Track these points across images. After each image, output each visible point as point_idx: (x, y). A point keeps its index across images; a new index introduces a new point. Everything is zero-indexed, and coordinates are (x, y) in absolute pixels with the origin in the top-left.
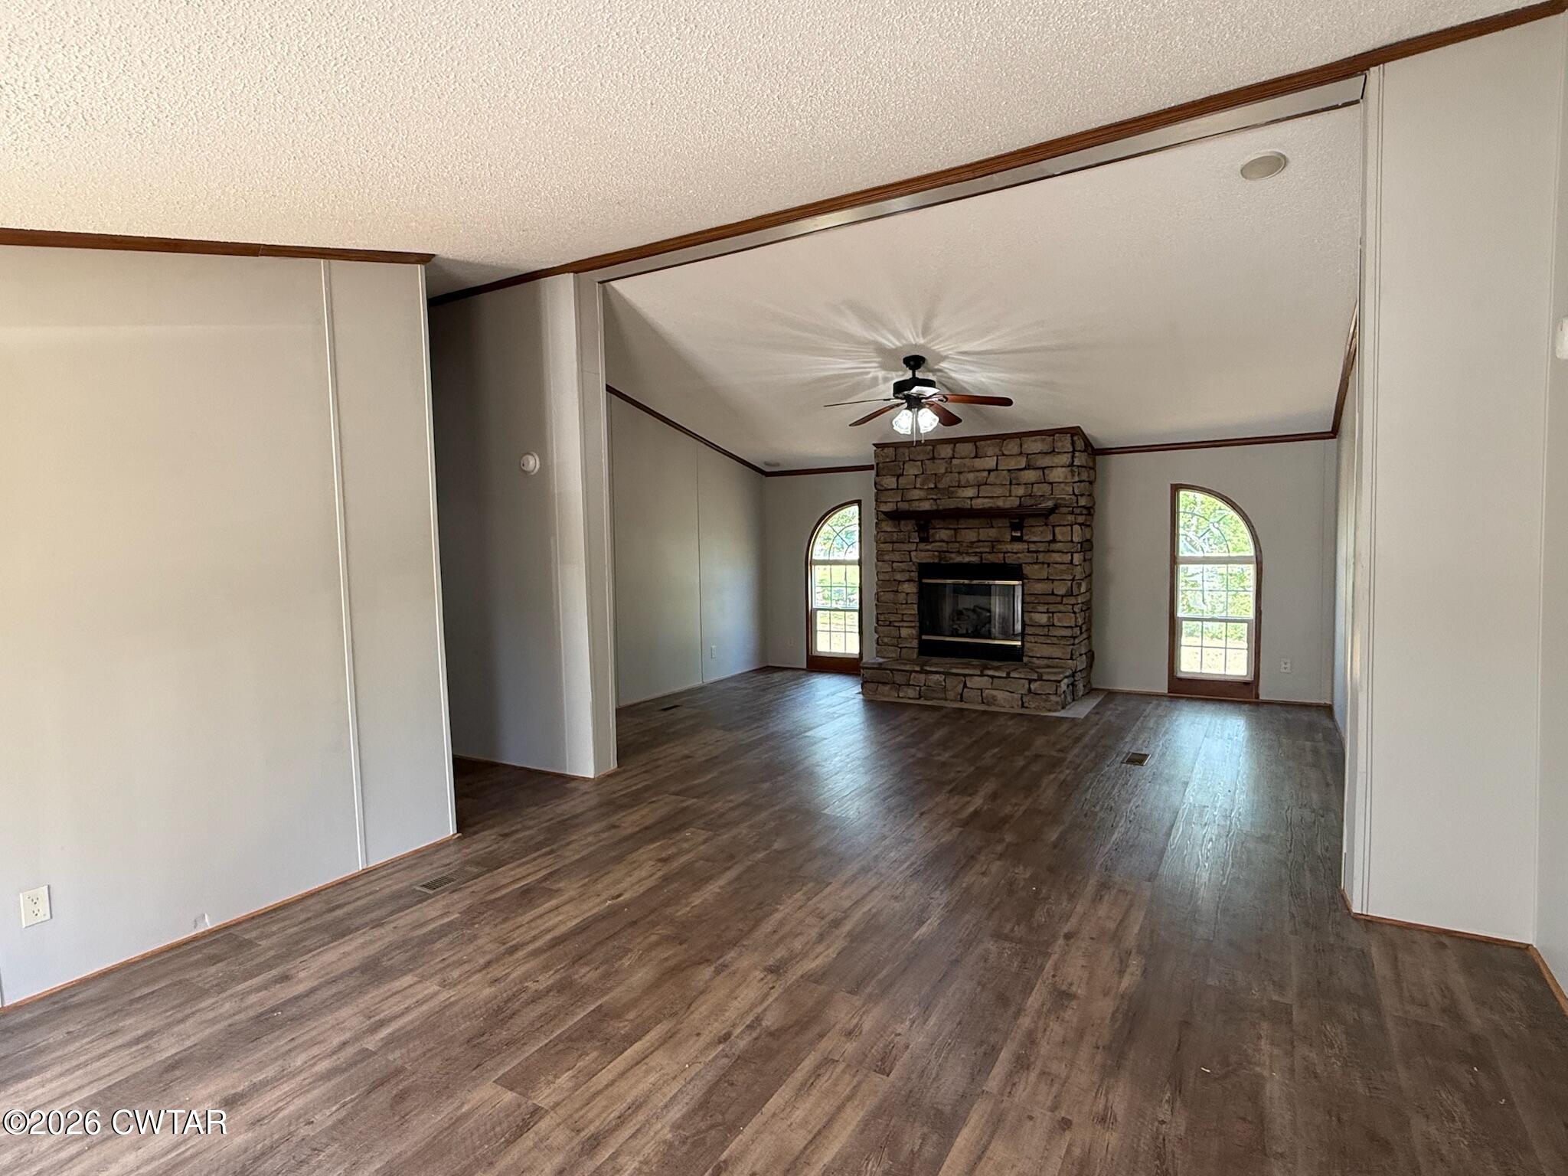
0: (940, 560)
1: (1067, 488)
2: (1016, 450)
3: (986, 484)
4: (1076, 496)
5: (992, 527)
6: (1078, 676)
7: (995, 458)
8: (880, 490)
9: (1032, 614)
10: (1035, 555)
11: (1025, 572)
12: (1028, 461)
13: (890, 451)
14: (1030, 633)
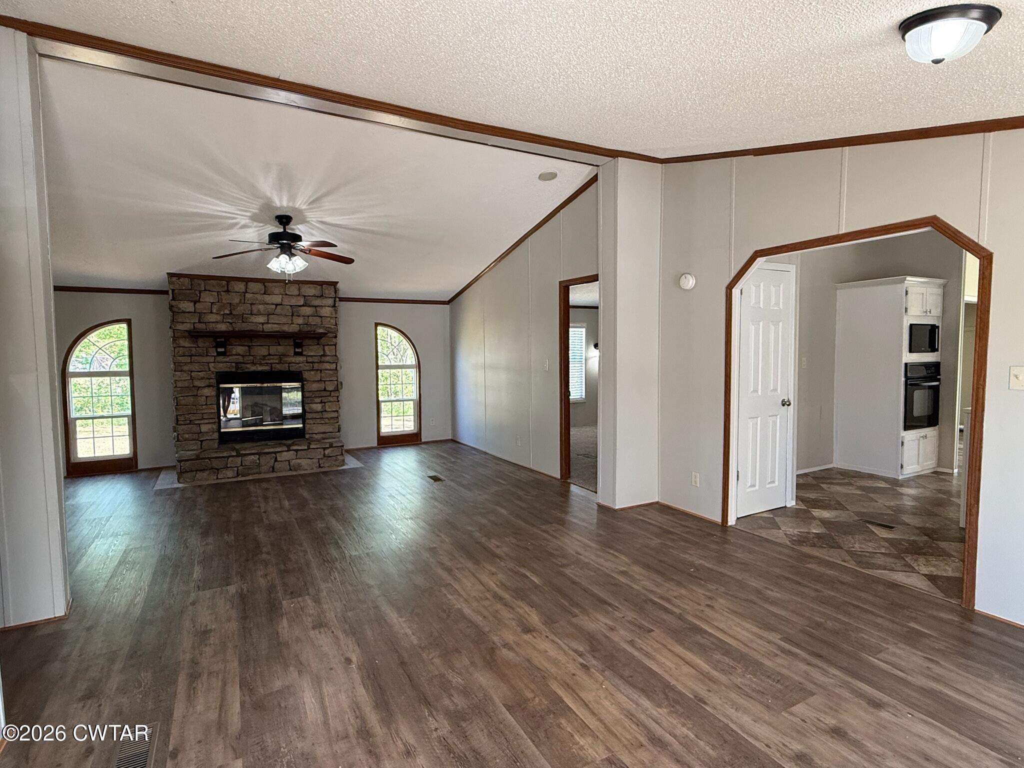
0: (237, 370)
2: (296, 292)
3: (273, 314)
5: (280, 345)
7: (281, 296)
8: (175, 312)
9: (311, 405)
10: (311, 365)
11: (304, 377)
12: (305, 301)
13: (186, 281)
14: (310, 418)
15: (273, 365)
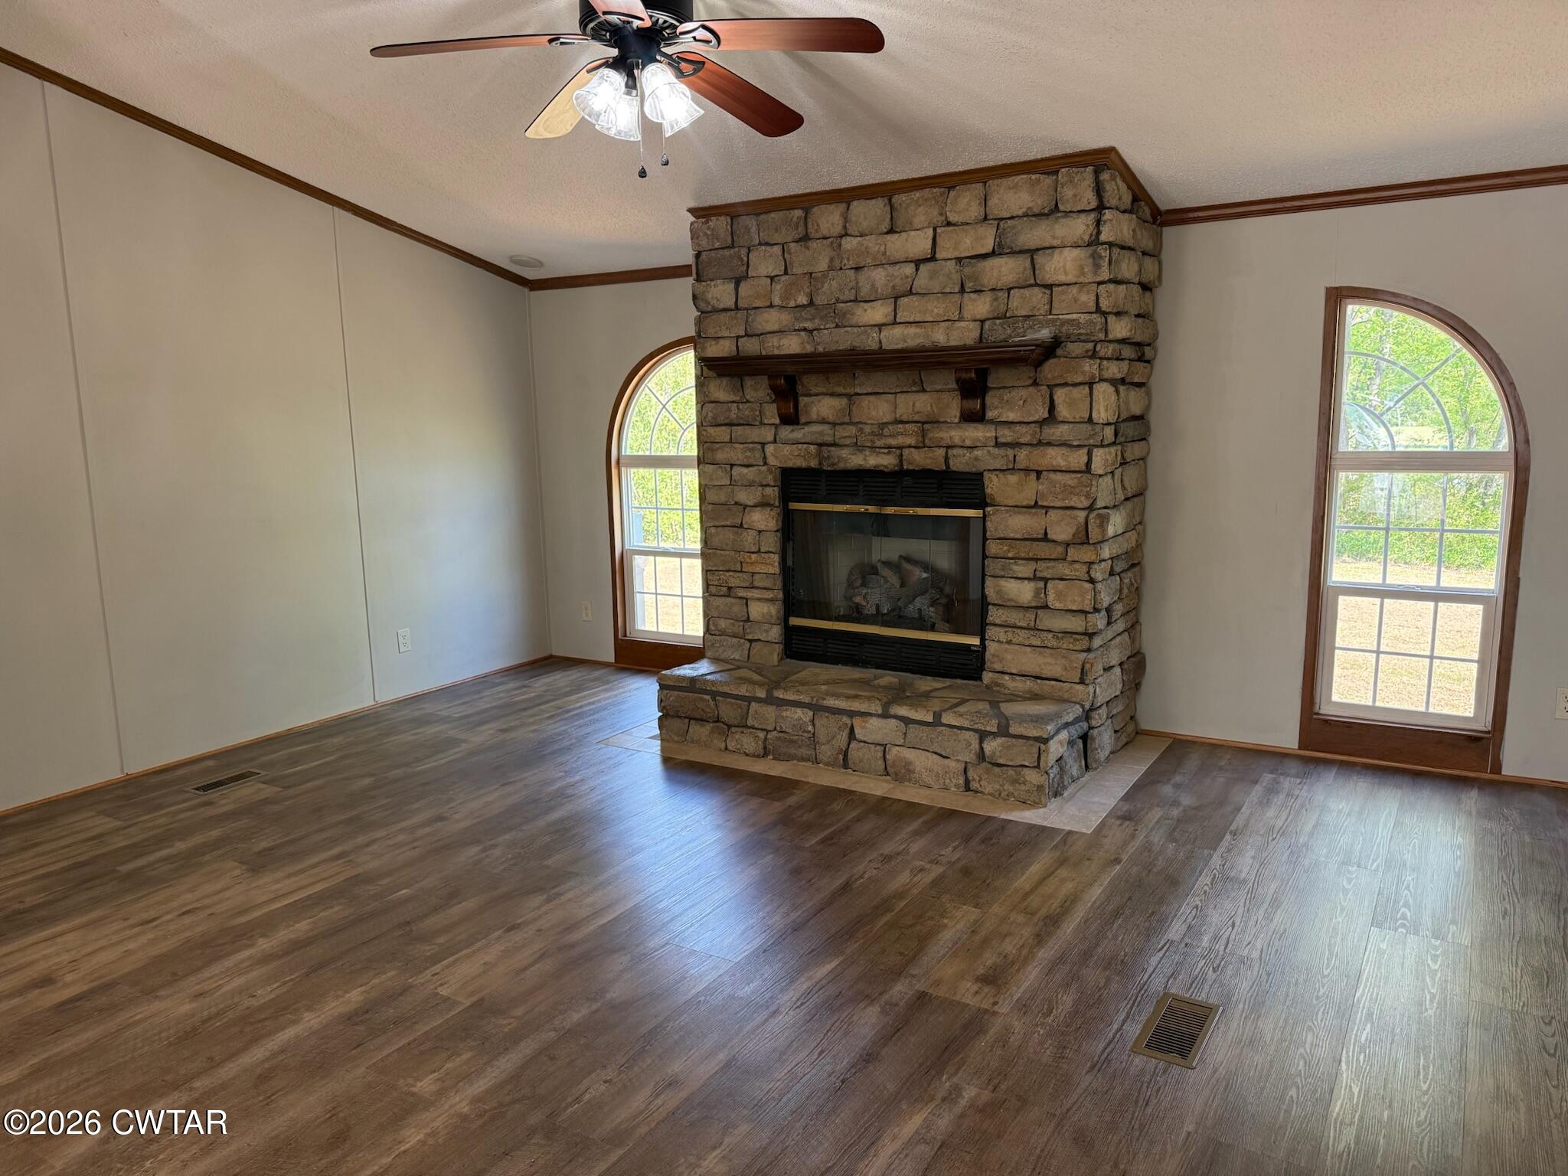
0: (820, 464)
1: (1084, 298)
2: (975, 211)
3: (910, 293)
4: (1104, 314)
5: (924, 390)
6: (1100, 717)
7: (930, 232)
8: (706, 312)
9: (1003, 582)
10: (1010, 452)
11: (988, 491)
12: (999, 236)
13: (721, 224)
14: (998, 621)
15: (906, 452)
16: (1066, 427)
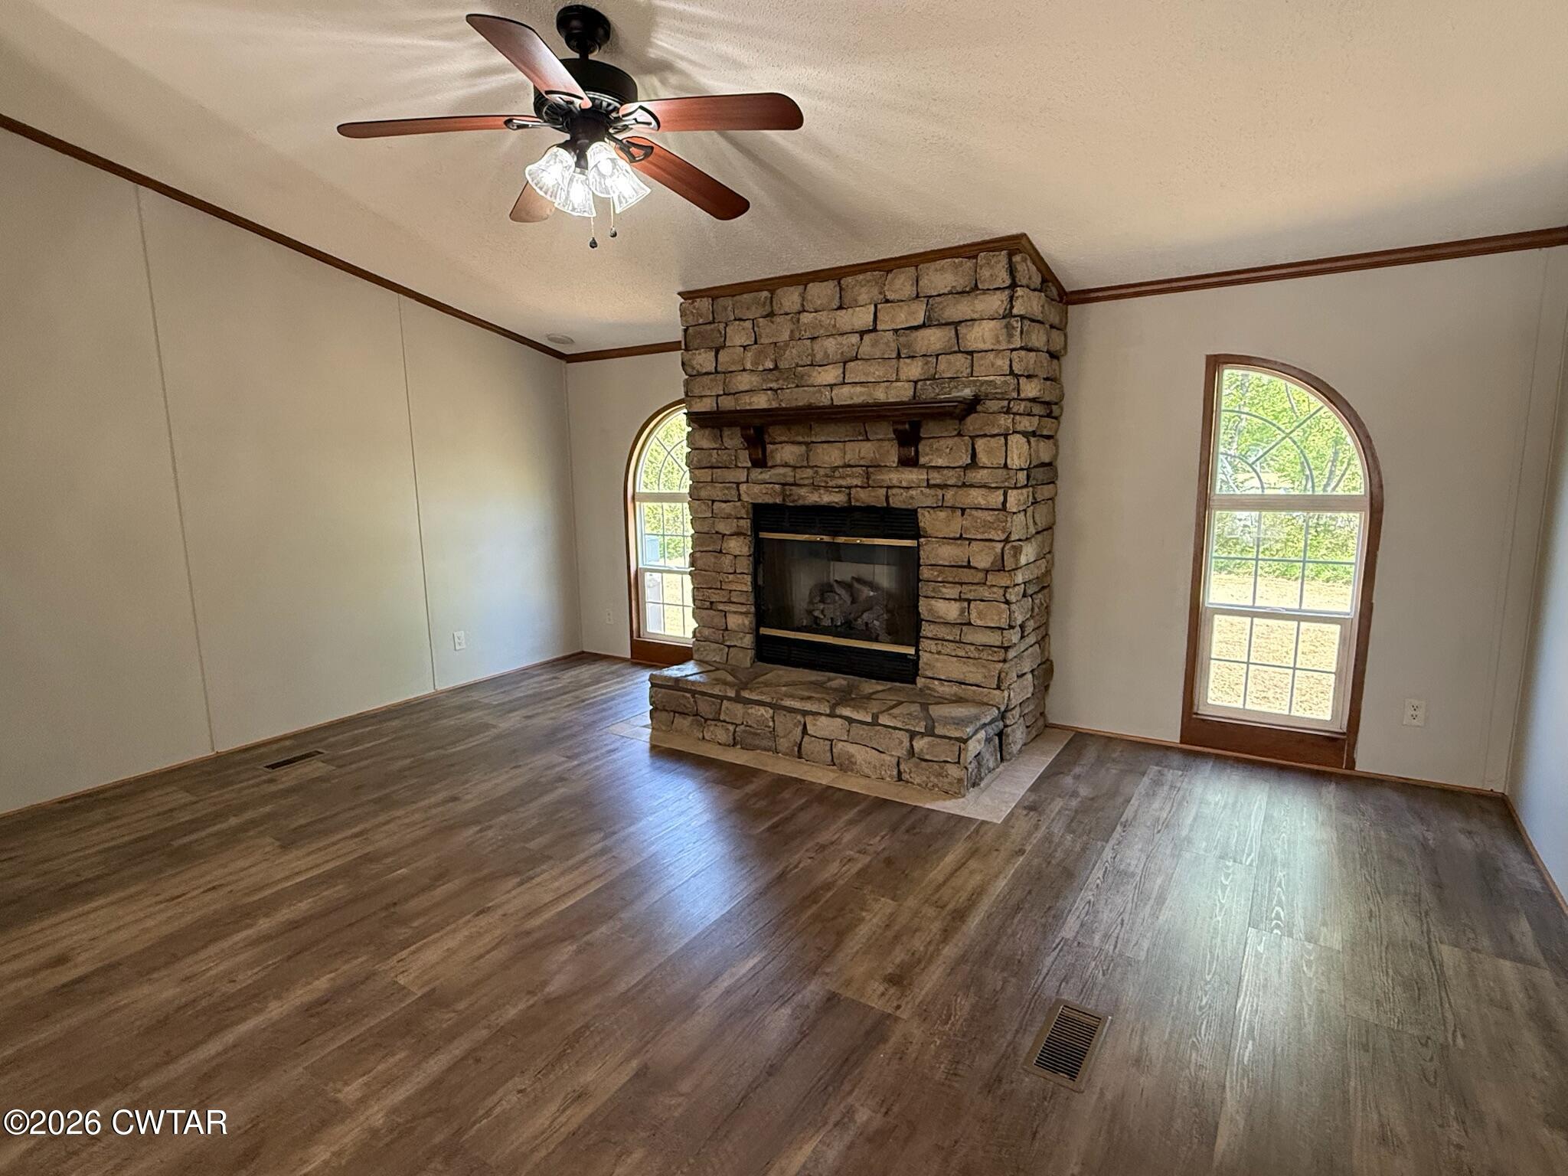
0: (784, 500)
1: (999, 362)
2: (908, 290)
3: (856, 359)
4: (1017, 376)
5: (868, 440)
6: (1013, 717)
7: (872, 307)
8: (693, 375)
9: (933, 602)
10: (940, 492)
11: (921, 524)
12: (929, 310)
13: (704, 304)
14: (930, 635)
15: (853, 491)
16: (986, 471)
